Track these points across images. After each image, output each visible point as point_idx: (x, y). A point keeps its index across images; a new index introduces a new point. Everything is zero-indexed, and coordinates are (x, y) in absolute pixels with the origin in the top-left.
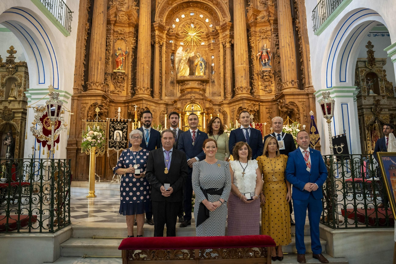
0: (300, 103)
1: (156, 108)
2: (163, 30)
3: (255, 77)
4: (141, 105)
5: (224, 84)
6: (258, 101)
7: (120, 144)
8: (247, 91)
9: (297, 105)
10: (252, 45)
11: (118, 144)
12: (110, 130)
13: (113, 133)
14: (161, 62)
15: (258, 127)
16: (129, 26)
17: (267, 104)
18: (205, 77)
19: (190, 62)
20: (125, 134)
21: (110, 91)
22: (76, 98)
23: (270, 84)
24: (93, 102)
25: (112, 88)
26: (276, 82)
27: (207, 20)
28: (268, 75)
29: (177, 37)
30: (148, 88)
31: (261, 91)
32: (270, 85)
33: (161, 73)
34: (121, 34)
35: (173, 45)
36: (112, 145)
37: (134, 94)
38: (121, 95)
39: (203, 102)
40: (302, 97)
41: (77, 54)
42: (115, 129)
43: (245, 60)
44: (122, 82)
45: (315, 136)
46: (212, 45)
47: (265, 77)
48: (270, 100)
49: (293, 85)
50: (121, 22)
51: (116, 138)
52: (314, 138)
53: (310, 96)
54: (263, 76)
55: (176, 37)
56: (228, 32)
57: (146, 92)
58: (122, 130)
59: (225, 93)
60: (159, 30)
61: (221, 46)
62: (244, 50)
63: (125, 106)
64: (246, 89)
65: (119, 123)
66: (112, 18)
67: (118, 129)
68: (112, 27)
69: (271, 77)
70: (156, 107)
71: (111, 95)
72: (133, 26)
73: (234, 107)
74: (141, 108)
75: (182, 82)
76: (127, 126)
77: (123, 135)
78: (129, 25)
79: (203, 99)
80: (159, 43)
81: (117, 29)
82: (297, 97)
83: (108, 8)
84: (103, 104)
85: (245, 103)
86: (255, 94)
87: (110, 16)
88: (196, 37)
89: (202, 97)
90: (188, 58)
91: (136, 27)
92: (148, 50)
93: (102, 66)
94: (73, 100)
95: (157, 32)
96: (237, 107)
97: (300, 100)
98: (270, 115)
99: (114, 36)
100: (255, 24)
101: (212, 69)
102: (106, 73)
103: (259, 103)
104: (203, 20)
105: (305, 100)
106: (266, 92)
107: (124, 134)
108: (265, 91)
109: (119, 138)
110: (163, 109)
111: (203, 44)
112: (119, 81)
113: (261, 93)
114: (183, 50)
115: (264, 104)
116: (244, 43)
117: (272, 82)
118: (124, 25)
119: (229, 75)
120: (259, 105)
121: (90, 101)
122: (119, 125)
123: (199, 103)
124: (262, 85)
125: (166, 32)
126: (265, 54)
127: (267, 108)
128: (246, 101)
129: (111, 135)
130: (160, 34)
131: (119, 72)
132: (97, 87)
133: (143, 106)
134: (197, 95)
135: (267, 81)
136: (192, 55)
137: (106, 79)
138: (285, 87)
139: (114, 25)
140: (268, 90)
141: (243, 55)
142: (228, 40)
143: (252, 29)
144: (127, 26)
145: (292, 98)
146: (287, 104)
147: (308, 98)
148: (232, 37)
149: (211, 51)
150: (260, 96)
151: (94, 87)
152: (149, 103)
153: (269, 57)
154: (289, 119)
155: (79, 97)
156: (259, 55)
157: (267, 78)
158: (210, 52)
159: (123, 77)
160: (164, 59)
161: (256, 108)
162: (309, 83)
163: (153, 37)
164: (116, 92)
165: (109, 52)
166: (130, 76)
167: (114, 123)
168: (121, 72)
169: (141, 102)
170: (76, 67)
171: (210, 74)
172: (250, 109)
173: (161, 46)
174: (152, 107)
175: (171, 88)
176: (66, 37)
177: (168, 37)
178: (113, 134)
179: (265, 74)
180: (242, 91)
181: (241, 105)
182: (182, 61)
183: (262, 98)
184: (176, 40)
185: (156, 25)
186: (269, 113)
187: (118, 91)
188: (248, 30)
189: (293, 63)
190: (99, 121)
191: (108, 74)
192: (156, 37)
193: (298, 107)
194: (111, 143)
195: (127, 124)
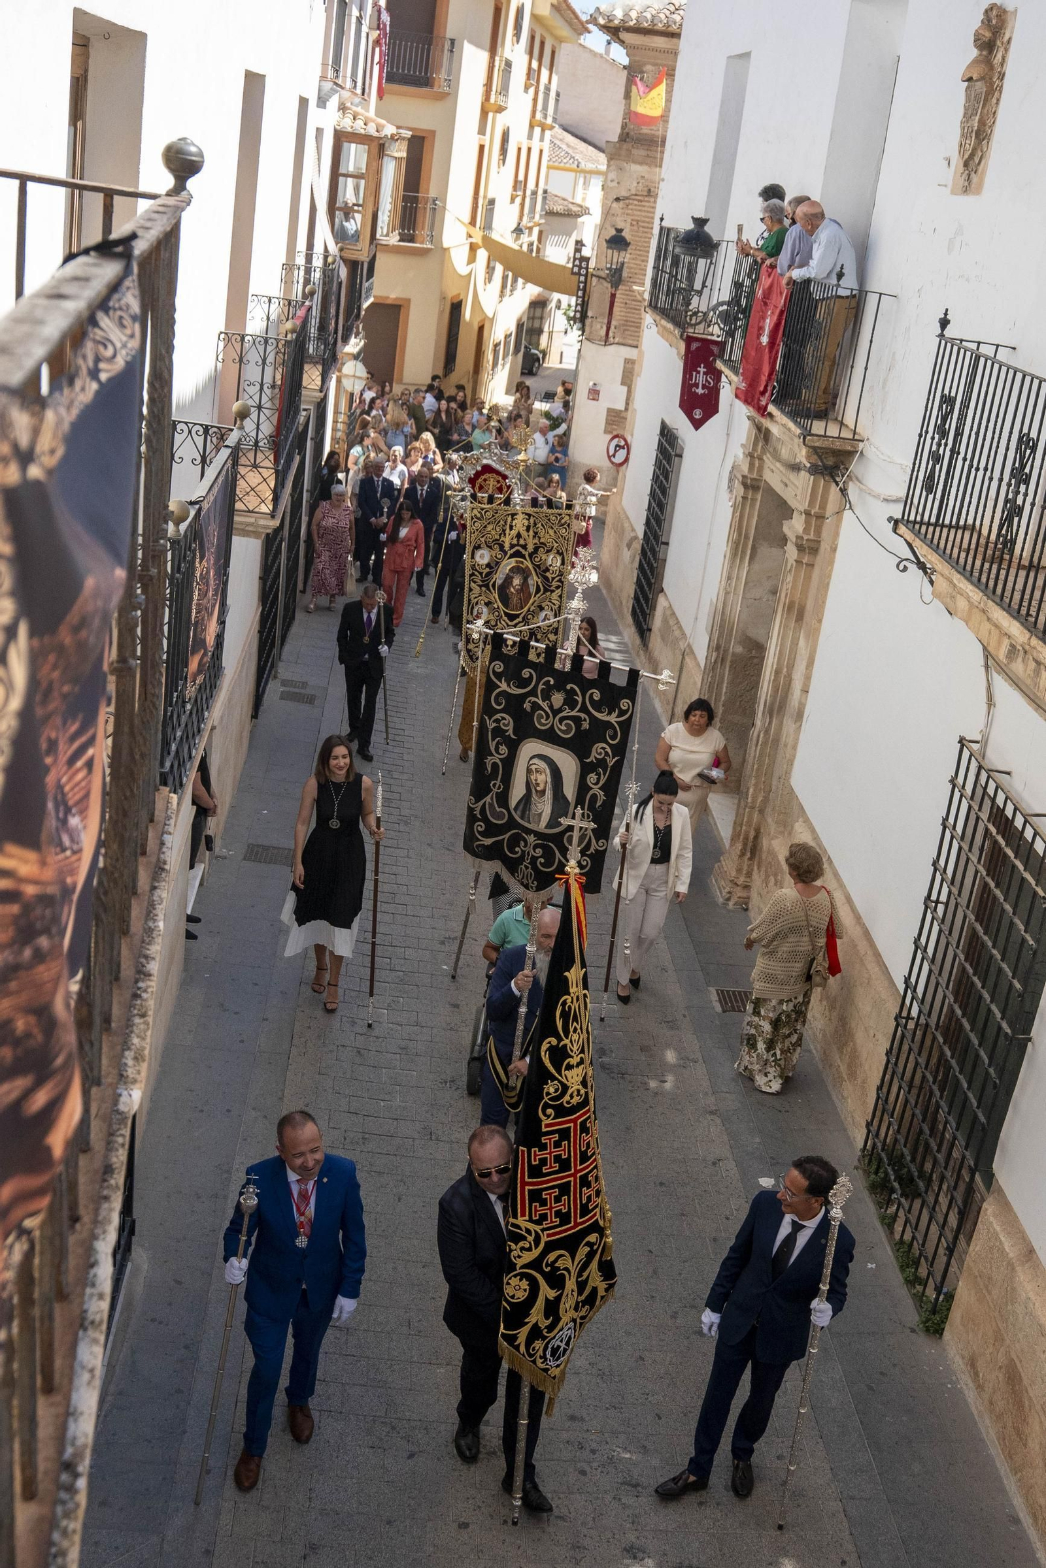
7: (548, 855)
11: (531, 846)
12: (482, 724)
13: (504, 749)
36: (488, 842)
42: (526, 729)
51: (526, 800)
65: (559, 687)
67: (550, 737)
76: (626, 726)
77: (583, 788)
107: (592, 778)
109: (544, 808)
122: (558, 698)
129: (489, 761)
167: (526, 673)
178: (509, 763)
194: (480, 826)
195: (624, 704)
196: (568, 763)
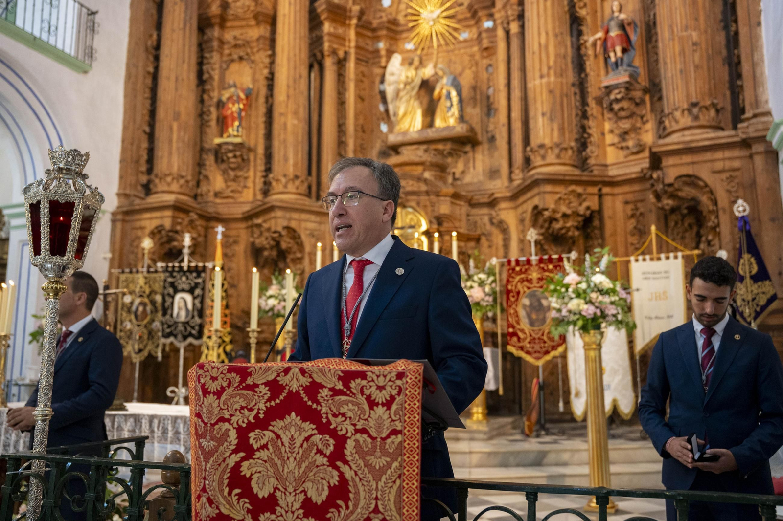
0: (717, 176)
1: (322, 227)
2: (345, 19)
3: (593, 108)
4: (273, 221)
5: (509, 141)
6: (593, 183)
7: (186, 329)
8: (558, 157)
9: (706, 185)
10: (583, 12)
11: (180, 327)
12: (164, 293)
13: (170, 299)
14: (341, 103)
15: (551, 267)
16: (258, 24)
17: (626, 188)
18: (460, 130)
19: (426, 91)
20: (197, 301)
21: (212, 194)
22: (120, 217)
23: (638, 125)
24: (155, 223)
25: (218, 182)
26: (656, 116)
28: (622, 99)
29: (393, 30)
30: (297, 177)
31: (610, 150)
32: (635, 129)
33: (341, 133)
34: (236, 46)
35: (383, 53)
36: (169, 330)
37: (266, 192)
38: (241, 200)
39: (429, 200)
40: (728, 154)
41: (125, 112)
42: (176, 291)
43: (551, 63)
44: (239, 168)
45: (755, 288)
46: (484, 35)
47: (616, 107)
48: (634, 176)
49: (696, 118)
50: (237, 18)
51: (178, 314)
52: (750, 298)
53: (758, 148)
54: (611, 104)
55: (389, 29)
57: (291, 188)
58: (191, 291)
60: (333, 21)
62: (550, 34)
63: (247, 228)
64: (557, 151)
65: (185, 275)
66: (215, 9)
67: (183, 290)
68: (216, 32)
69: (637, 104)
70: (320, 223)
71: (218, 201)
72: (266, 22)
73: (525, 206)
74: (273, 229)
76: (204, 282)
77: (194, 304)
78: (258, 20)
79: (427, 193)
80: (334, 52)
81: (228, 36)
82: (708, 156)
84: (178, 228)
85: (545, 192)
86: (592, 161)
87: (209, 6)
88: (443, 21)
89: (424, 188)
90: (418, 82)
91: (274, 22)
92: (297, 76)
93: (182, 134)
94: (114, 221)
95: (327, 27)
96: (529, 207)
97: (719, 165)
98: (638, 222)
99: (222, 54)
101: (488, 103)
102: (202, 150)
103: (600, 190)
105: (736, 164)
106: (626, 152)
108: (622, 148)
109: (183, 314)
111: (464, 36)
112: (232, 166)
113: (612, 155)
114: (402, 64)
115: (617, 190)
116: (549, 12)
117: (642, 117)
118: (244, 23)
119: (516, 114)
120: (600, 196)
121: (150, 223)
122: (184, 279)
123: (418, 204)
124: (611, 132)
125: (354, 21)
126: (613, 33)
127: (627, 203)
128: (548, 188)
129: (166, 304)
130: (335, 28)
131: (227, 143)
132: (169, 184)
133: (276, 225)
134: (411, 182)
135: (627, 117)
136: (428, 72)
137: (200, 165)
138: (671, 126)
139: (222, 26)
140: (630, 143)
141: (547, 47)
142: (514, 11)
144: (253, 22)
145: (688, 164)
146: (670, 185)
147: (751, 157)
149: (485, 54)
150: (606, 166)
151: (160, 187)
152: (296, 215)
153: (628, 40)
154: (657, 235)
155: (127, 213)
156: (600, 39)
157: (622, 109)
158: (483, 57)
159: (238, 153)
160: (351, 95)
161: (585, 204)
162: (756, 103)
163: (316, 40)
164: (228, 193)
165: (209, 96)
166: (261, 150)
167: (174, 274)
168: (233, 144)
169: (273, 214)
170: (123, 141)
171: (486, 118)
172: (564, 209)
173: (341, 63)
174: (306, 225)
176: (81, 77)
177: (370, 34)
178: (172, 303)
179: (612, 97)
180: (543, 157)
181: (536, 201)
182: (402, 94)
183: (612, 172)
184: (392, 38)
186: (633, 216)
187: (232, 191)
189: (695, 44)
190: (148, 272)
191: (209, 150)
192: (326, 38)
193: (711, 192)
194: (166, 326)
195: (203, 275)
196: (188, 297)
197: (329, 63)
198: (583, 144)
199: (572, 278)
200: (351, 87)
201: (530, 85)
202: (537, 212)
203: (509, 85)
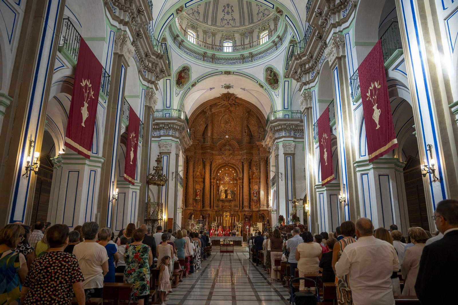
0: (266, 214)
5: (239, 202)
6: (251, 211)
8: (248, 208)
10: (251, 187)
14: (214, 192)
18: (231, 199)
19: (226, 191)
24: (190, 212)
25: (195, 204)
27: (233, 172)
29: (220, 180)
30: (209, 205)
31: (253, 206)
33: (214, 197)
34: (198, 182)
37: (203, 207)
43: (247, 194)
44: (199, 203)
46: (235, 184)
49: (264, 206)
56: (241, 181)
57: (208, 207)
58: (202, 223)
59: (240, 206)
61: (239, 186)
63: (200, 212)
70: (212, 212)
71: (195, 207)
75: (223, 201)
78: (201, 178)
81: (197, 180)
83: (194, 171)
86: (251, 208)
87: (194, 175)
88: (228, 180)
89: (230, 210)
91: (204, 179)
92: (209, 189)
95: (212, 180)
96: (243, 213)
97: (266, 212)
99: (196, 183)
100: (252, 178)
101: (235, 194)
104: (231, 172)
108: (255, 207)
110: (214, 213)
111: (231, 182)
114: (222, 187)
115: (254, 212)
116: (247, 187)
118: (199, 178)
119: (241, 199)
120: (252, 213)
121: (189, 212)
124: (254, 204)
126: (255, 192)
127: (255, 214)
134: (228, 209)
135: (256, 203)
136: (226, 188)
138: (262, 207)
141: (246, 192)
142: (241, 184)
143: (251, 180)
145: (263, 212)
147: (269, 212)
148: (243, 183)
151: (190, 206)
155: (184, 210)
156: (253, 192)
158: (234, 187)
160: (215, 191)
163: (211, 182)
166: (202, 200)
173: (214, 186)
174: (210, 213)
175: (217, 203)
180: (246, 207)
181: (245, 213)
182: (222, 191)
183: (254, 210)
185: (212, 178)
187: (197, 206)
188: (249, 179)
197: (212, 186)
198: (250, 205)
199: (255, 226)
200: (215, 190)
201: (244, 197)
202: (245, 215)
203: (240, 194)
